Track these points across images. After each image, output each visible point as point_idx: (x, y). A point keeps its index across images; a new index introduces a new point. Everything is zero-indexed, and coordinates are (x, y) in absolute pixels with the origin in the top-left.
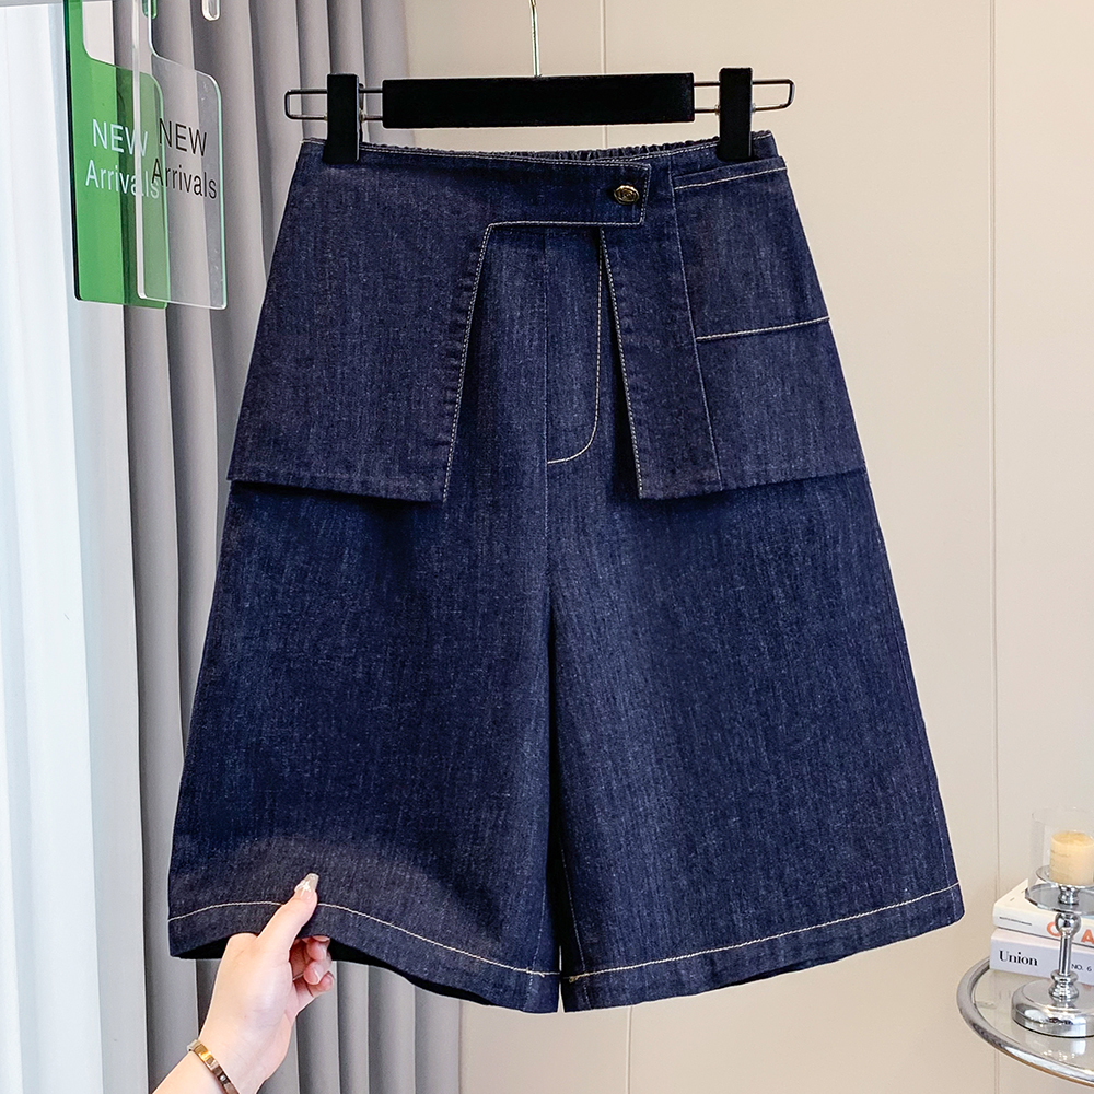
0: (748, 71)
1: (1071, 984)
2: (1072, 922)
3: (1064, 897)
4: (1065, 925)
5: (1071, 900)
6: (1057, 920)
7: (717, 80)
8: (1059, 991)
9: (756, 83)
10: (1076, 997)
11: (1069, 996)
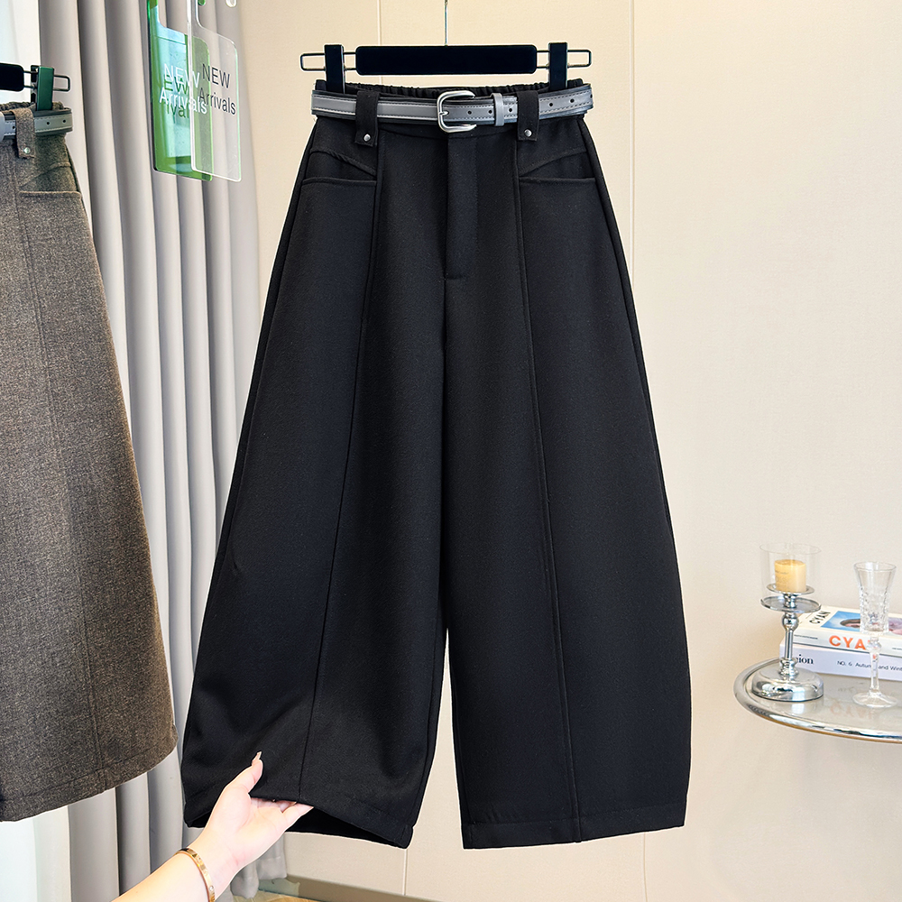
0: (565, 44)
1: (793, 666)
2: (793, 621)
3: (787, 603)
4: (789, 624)
5: (793, 605)
7: (547, 49)
8: (785, 672)
9: (570, 51)
10: (796, 675)
11: (791, 674)
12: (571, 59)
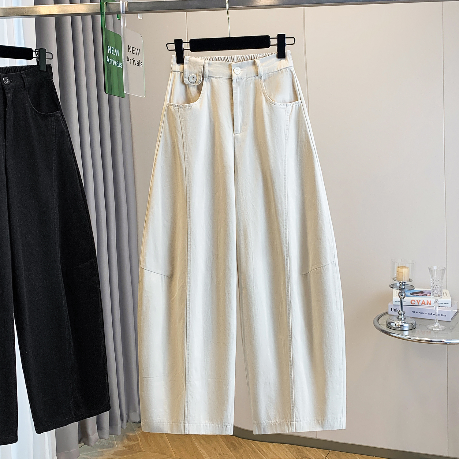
1: (403, 314)
2: (403, 294)
3: (401, 286)
4: (402, 296)
5: (403, 287)
6: (399, 294)
8: (400, 317)
10: (405, 319)
11: (403, 318)
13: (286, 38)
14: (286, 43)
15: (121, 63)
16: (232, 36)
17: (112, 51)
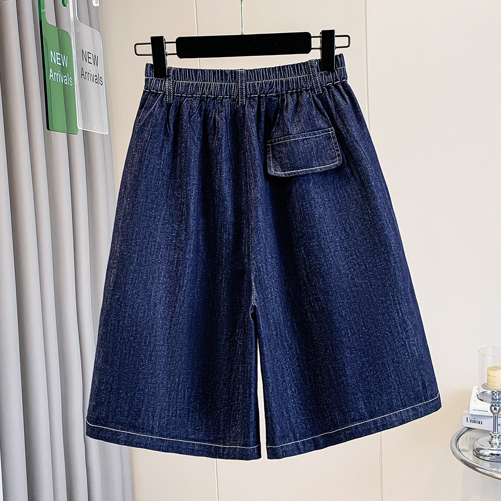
1: (499, 437)
2: (498, 408)
3: (494, 396)
4: (495, 410)
5: (498, 398)
6: (491, 408)
7: (319, 35)
8: (494, 441)
11: (498, 443)
12: (338, 42)
13: (337, 36)
14: (335, 44)
15: (70, 78)
16: (247, 32)
17: (58, 58)
